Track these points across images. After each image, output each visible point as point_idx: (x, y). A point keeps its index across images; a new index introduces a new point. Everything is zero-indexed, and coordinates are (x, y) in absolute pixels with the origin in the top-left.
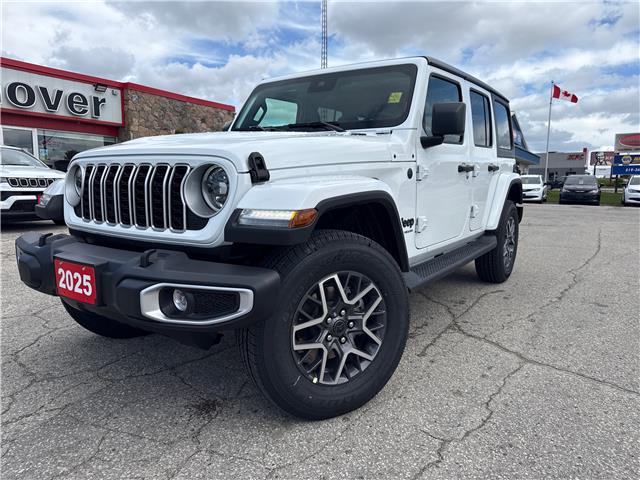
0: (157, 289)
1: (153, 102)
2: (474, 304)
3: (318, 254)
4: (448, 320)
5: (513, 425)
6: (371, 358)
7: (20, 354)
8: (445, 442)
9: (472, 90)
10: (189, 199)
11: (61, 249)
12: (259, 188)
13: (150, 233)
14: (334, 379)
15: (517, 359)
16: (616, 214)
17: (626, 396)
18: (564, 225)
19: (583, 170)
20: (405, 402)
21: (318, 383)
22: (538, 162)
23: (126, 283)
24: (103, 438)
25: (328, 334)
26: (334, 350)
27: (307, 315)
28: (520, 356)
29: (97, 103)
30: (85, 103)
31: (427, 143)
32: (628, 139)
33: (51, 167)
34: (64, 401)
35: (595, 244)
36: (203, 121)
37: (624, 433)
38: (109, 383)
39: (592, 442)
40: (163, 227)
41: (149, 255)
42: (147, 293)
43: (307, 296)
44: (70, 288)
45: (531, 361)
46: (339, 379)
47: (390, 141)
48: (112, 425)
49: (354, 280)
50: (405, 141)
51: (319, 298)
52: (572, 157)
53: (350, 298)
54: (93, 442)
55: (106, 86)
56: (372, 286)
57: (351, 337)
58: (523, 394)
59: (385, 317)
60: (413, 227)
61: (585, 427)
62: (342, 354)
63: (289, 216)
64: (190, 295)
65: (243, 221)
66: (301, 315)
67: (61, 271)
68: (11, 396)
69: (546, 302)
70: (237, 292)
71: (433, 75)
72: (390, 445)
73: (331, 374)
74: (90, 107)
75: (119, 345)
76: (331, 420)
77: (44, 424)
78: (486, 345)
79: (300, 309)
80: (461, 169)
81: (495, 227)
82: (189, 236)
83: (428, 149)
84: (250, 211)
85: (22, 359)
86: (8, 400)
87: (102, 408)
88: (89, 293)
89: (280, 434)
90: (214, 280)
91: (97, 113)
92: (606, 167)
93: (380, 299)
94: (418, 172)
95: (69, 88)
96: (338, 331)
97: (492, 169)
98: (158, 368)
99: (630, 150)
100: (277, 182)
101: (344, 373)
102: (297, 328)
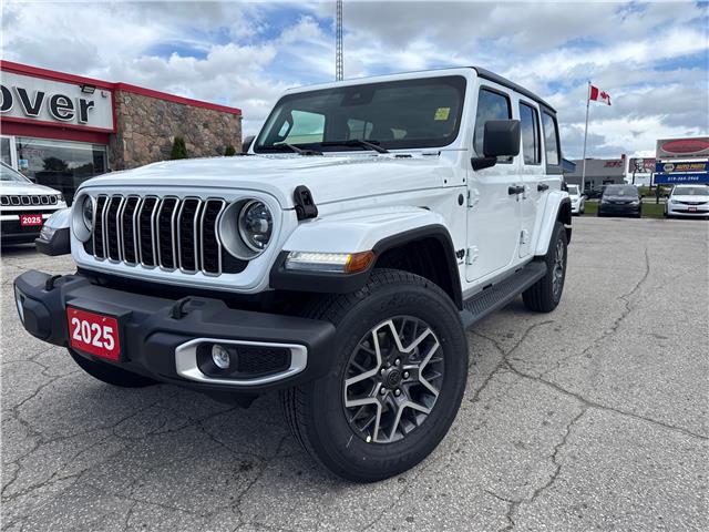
0: (194, 345)
1: (148, 104)
2: (523, 338)
3: (371, 299)
4: (498, 357)
5: (585, 482)
6: (428, 411)
7: (20, 409)
8: (513, 504)
9: (521, 102)
10: (225, 239)
11: (72, 294)
12: (305, 227)
13: (178, 275)
14: (389, 437)
15: (578, 403)
16: (662, 229)
17: (700, 443)
18: (607, 242)
19: (621, 179)
20: (465, 457)
21: (372, 442)
22: (574, 169)
23: (157, 338)
24: (131, 511)
25: (382, 387)
26: (388, 404)
27: (359, 367)
28: (581, 399)
29: (84, 106)
30: (71, 106)
31: (477, 165)
32: (670, 146)
33: (34, 181)
34: (79, 466)
35: (643, 264)
36: (206, 126)
37: (703, 488)
38: (127, 442)
39: (672, 499)
40: (194, 269)
41: (183, 304)
42: (183, 349)
43: (359, 346)
44: (88, 341)
45: (592, 405)
46: (394, 437)
47: (437, 163)
48: (138, 495)
49: (410, 324)
50: (455, 163)
51: (372, 347)
52: (610, 164)
53: (405, 347)
54: (120, 516)
55: (95, 87)
56: (428, 331)
57: (406, 388)
58: (590, 445)
59: (443, 364)
60: (464, 258)
61: (661, 481)
62: (397, 408)
63: (345, 260)
64: (233, 352)
65: (290, 265)
66: (352, 367)
67: (75, 320)
68: (15, 462)
69: (601, 334)
70: (288, 349)
71: (483, 88)
72: (455, 509)
73: (386, 430)
74: (76, 111)
75: (134, 395)
76: (385, 482)
77: (60, 495)
78: (543, 387)
79: (351, 361)
80: (511, 191)
81: (545, 253)
82: (226, 280)
83: (479, 171)
84: (298, 253)
85: (24, 415)
86: (13, 468)
87: (124, 474)
88: (111, 347)
89: (331, 500)
90: (261, 333)
91: (85, 118)
92: (645, 175)
93: (437, 345)
94: (469, 197)
95: (52, 89)
96: (392, 383)
97: (541, 188)
98: (182, 422)
99: (672, 157)
100: (325, 219)
101: (400, 429)
102: (349, 382)
